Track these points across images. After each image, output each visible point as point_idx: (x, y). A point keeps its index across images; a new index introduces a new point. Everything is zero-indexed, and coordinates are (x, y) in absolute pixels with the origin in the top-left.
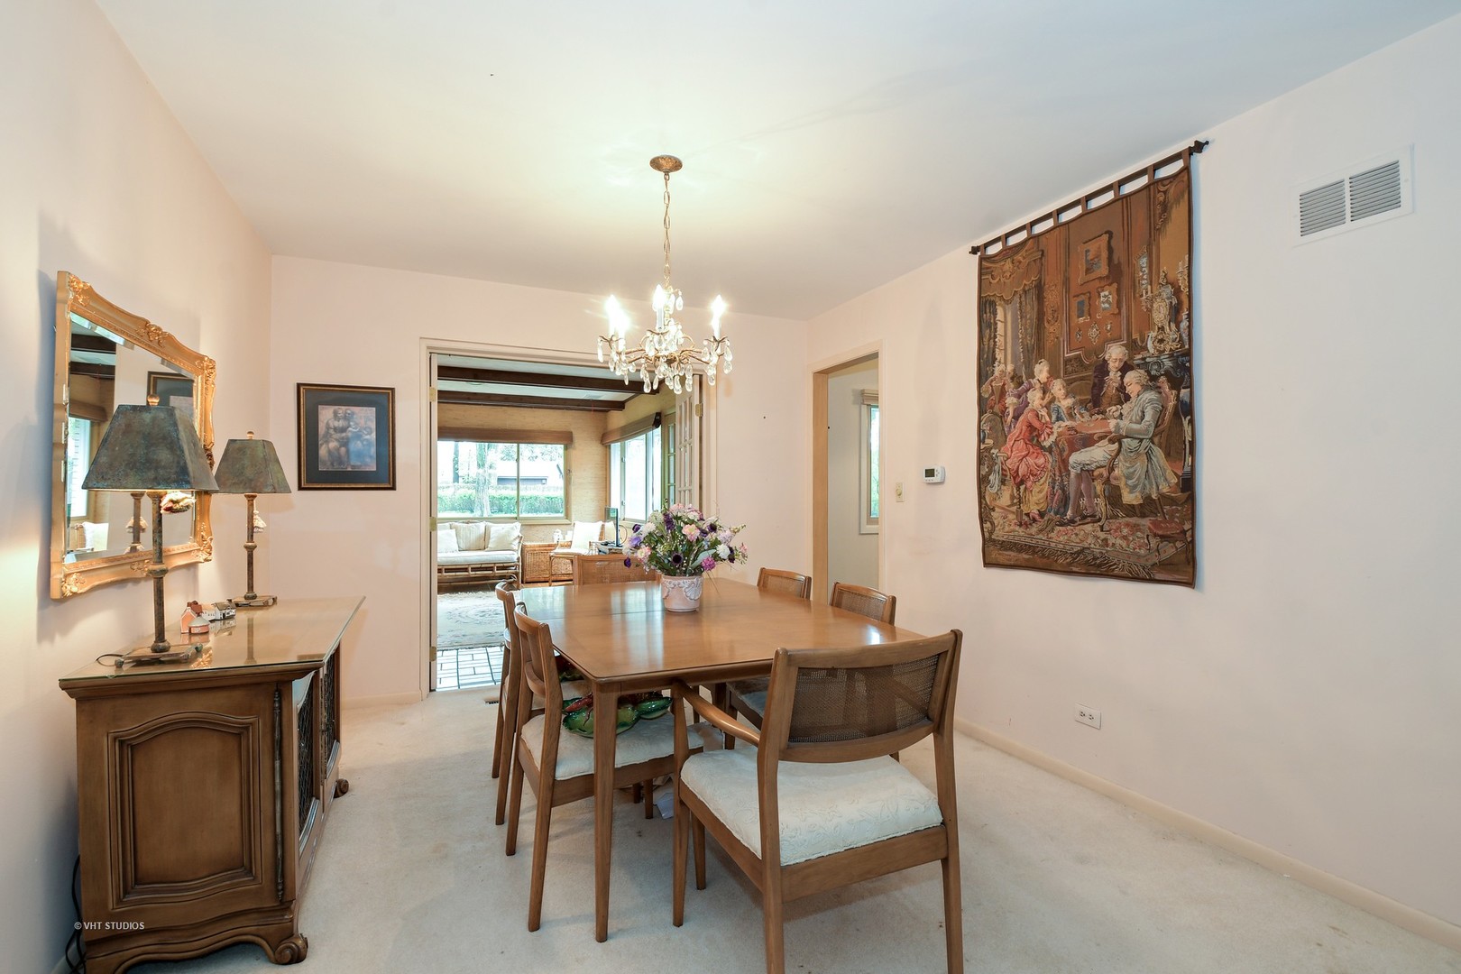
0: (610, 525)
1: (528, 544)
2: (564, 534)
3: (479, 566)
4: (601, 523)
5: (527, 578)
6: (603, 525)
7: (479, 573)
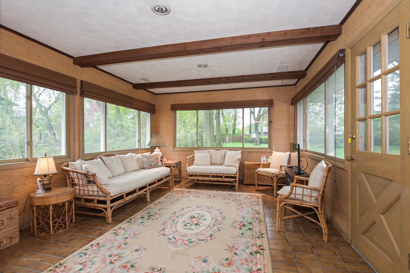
0: (295, 154)
1: (246, 163)
2: (268, 157)
3: (215, 175)
4: (289, 153)
5: (246, 182)
6: (290, 154)
7: (216, 179)
